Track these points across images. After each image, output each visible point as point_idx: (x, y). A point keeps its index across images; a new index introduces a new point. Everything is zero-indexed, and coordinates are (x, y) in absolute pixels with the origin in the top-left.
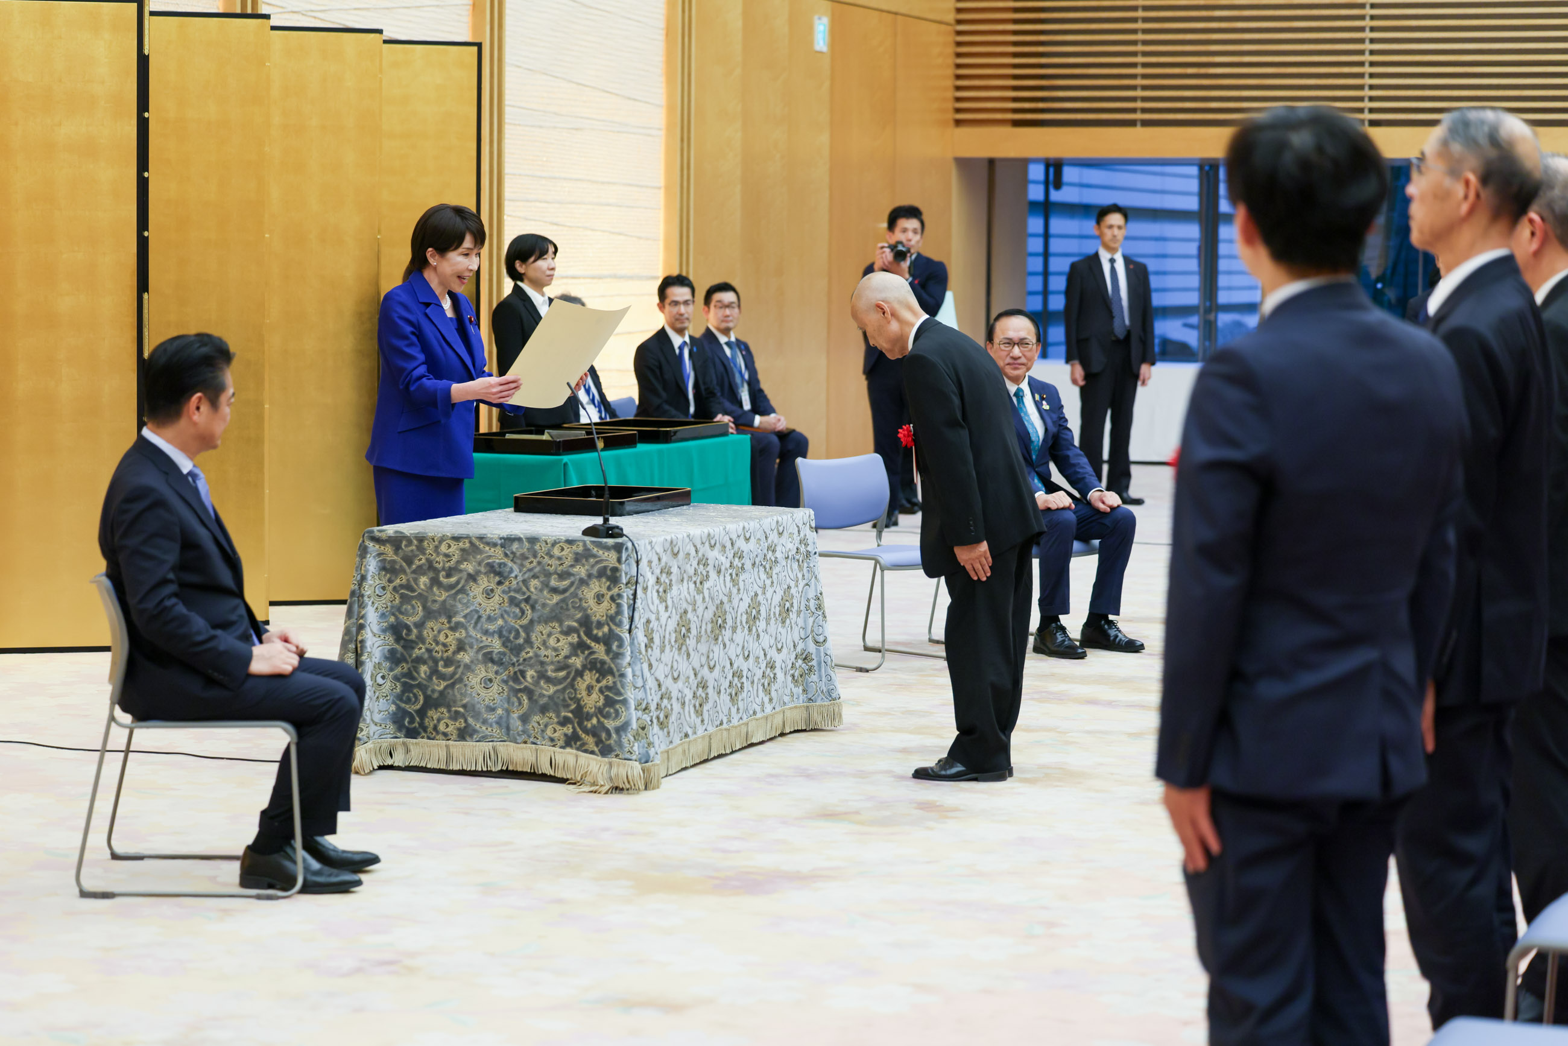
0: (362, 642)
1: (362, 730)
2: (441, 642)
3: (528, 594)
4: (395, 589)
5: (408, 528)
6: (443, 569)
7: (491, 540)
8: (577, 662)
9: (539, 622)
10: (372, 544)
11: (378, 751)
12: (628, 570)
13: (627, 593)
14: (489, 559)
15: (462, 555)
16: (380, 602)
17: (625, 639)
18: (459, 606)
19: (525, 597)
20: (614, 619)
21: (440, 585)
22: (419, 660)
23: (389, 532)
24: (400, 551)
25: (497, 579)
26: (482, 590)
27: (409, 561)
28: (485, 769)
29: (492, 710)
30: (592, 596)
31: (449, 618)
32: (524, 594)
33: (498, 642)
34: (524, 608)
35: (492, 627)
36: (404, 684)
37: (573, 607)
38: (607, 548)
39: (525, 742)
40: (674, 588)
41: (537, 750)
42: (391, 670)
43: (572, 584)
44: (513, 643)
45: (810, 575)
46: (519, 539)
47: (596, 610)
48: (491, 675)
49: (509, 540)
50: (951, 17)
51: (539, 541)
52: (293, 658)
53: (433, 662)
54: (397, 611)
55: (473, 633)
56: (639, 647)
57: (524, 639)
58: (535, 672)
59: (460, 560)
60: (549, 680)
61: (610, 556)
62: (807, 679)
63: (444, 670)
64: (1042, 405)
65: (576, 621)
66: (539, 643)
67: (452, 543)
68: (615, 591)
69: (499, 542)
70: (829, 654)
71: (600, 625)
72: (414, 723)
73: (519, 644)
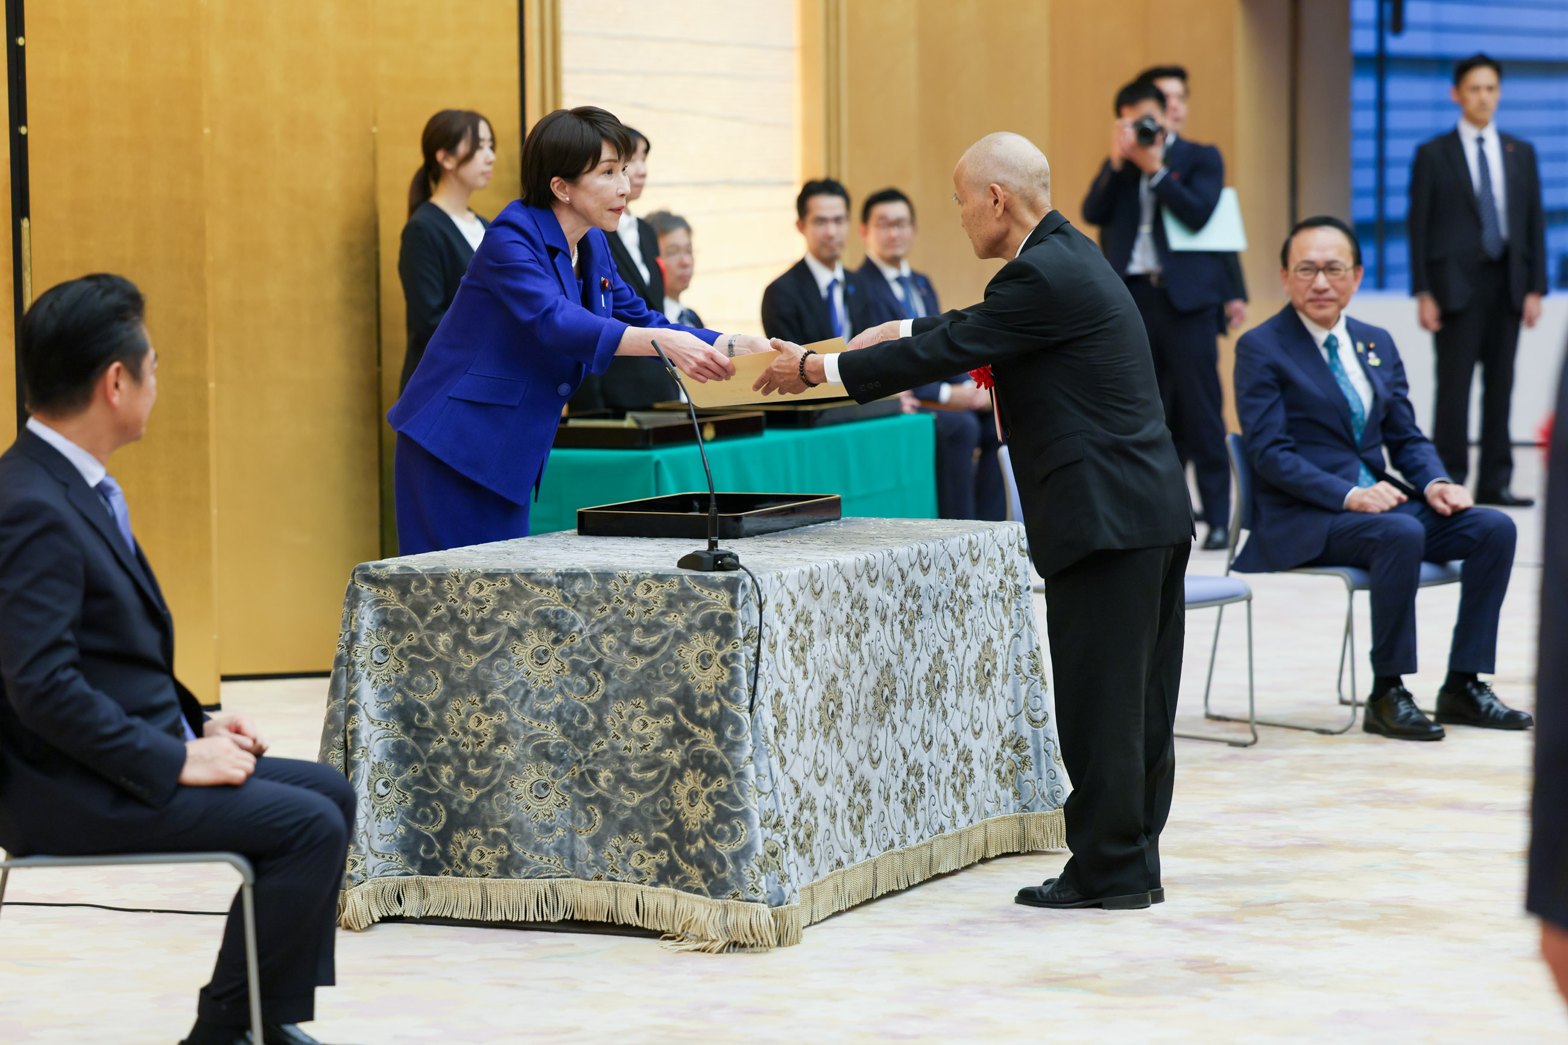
0: (354, 732)
1: (355, 864)
2: (471, 731)
3: (599, 656)
4: (401, 652)
5: (421, 562)
6: (473, 621)
7: (543, 578)
8: (674, 756)
9: (616, 698)
10: (366, 587)
11: (380, 895)
12: (746, 618)
13: (746, 652)
14: (541, 605)
15: (500, 601)
16: (380, 673)
17: (744, 720)
18: (497, 676)
19: (595, 661)
20: (726, 691)
21: (468, 645)
22: (439, 758)
23: (391, 568)
24: (408, 595)
25: (553, 635)
26: (530, 652)
27: (422, 611)
28: (539, 919)
29: (550, 830)
30: (695, 657)
31: (483, 694)
32: (593, 656)
33: (555, 729)
34: (594, 677)
35: (546, 707)
36: (418, 795)
37: (666, 675)
38: (714, 586)
39: (599, 878)
40: (817, 643)
41: (616, 889)
42: (398, 773)
43: (664, 640)
44: (578, 731)
45: (1021, 621)
46: (584, 575)
47: (701, 678)
48: (546, 778)
49: (569, 577)
51: (614, 578)
52: (246, 760)
53: (460, 761)
54: (405, 685)
55: (518, 716)
56: (766, 733)
57: (594, 723)
58: (612, 772)
59: (497, 607)
60: (632, 784)
61: (720, 597)
62: (1020, 777)
63: (476, 772)
64: (1368, 358)
65: (670, 695)
66: (617, 729)
67: (485, 583)
68: (728, 650)
69: (555, 580)
70: (1051, 739)
71: (706, 701)
72: (433, 852)
73: (587, 731)
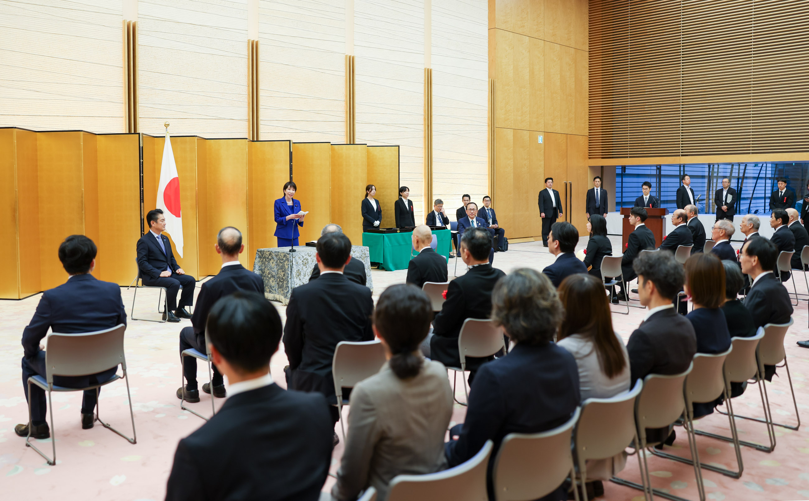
2: (267, 273)
4: (261, 261)
8: (284, 278)
12: (291, 259)
13: (290, 264)
14: (273, 256)
16: (259, 264)
17: (289, 273)
19: (277, 264)
20: (288, 269)
24: (261, 254)
25: (274, 260)
26: (272, 262)
29: (274, 287)
30: (286, 264)
38: (292, 254)
40: (309, 263)
43: (283, 262)
47: (286, 267)
48: (273, 280)
49: (275, 252)
50: (587, 134)
54: (261, 266)
56: (294, 275)
57: (278, 273)
61: (288, 256)
